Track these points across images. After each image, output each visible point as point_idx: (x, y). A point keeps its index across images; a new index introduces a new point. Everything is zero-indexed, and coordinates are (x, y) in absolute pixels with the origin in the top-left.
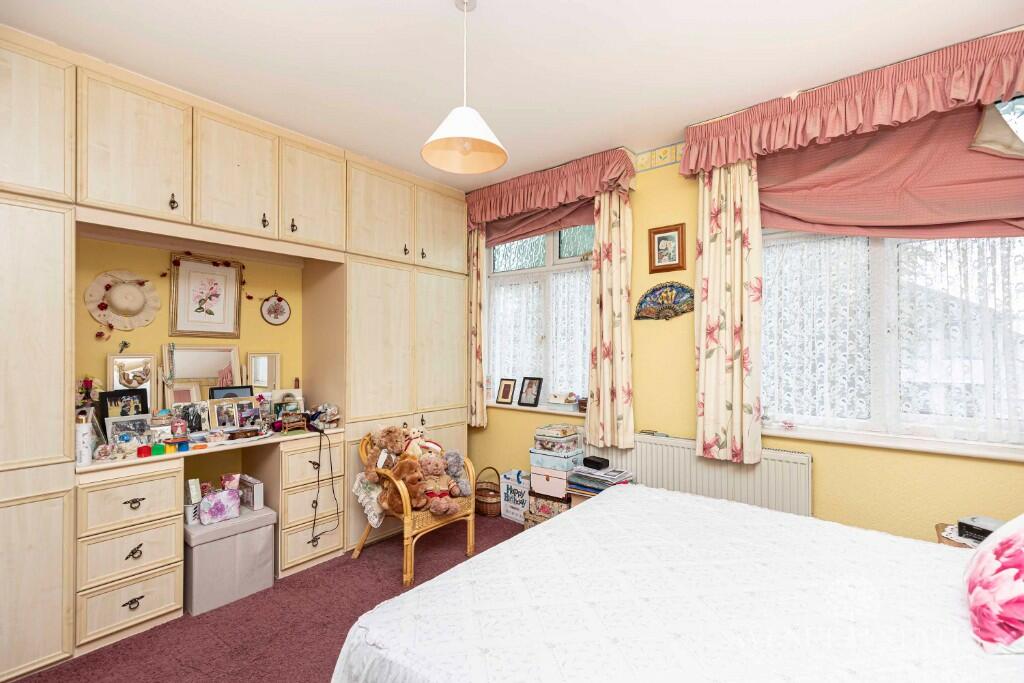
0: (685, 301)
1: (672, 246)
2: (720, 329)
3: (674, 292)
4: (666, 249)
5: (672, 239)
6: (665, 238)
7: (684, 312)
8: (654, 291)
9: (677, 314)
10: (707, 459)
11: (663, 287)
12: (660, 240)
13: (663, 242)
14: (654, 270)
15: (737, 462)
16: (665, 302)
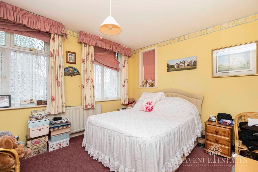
0: (76, 72)
1: (73, 57)
2: (89, 80)
3: (73, 70)
4: (71, 58)
5: (73, 56)
6: (71, 55)
7: (76, 75)
8: (67, 68)
9: (74, 75)
10: (87, 109)
11: (70, 67)
12: (69, 55)
13: (70, 55)
14: (68, 62)
15: (93, 108)
16: (71, 72)
